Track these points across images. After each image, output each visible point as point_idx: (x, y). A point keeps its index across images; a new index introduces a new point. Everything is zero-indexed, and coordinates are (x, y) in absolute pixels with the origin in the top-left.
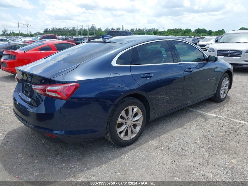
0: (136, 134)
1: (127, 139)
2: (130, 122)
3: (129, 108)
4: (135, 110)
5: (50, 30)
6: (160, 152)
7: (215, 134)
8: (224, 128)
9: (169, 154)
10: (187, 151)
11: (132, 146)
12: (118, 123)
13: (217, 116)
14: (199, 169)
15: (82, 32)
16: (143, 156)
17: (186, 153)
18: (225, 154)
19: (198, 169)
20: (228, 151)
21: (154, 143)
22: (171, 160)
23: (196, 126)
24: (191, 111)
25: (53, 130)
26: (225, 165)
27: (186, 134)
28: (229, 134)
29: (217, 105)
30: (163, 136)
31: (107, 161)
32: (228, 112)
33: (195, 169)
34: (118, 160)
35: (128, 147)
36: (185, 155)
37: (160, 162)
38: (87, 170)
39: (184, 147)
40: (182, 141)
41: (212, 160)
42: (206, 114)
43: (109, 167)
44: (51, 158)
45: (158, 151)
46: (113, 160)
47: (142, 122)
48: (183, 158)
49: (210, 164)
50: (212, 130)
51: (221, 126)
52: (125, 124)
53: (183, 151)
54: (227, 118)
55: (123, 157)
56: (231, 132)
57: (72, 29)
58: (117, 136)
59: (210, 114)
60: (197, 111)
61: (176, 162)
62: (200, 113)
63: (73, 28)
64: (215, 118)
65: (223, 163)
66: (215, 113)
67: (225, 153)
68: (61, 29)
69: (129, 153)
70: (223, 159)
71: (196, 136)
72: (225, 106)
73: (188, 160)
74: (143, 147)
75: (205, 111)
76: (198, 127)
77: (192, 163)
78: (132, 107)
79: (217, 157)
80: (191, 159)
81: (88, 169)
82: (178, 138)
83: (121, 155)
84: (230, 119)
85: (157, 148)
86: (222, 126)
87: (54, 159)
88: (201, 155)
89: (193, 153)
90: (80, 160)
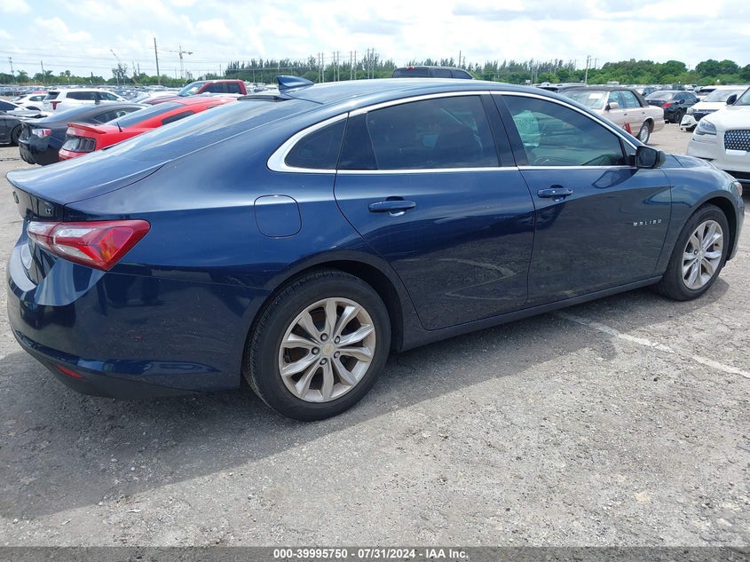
0: (349, 385)
1: (316, 397)
2: (329, 349)
3: (325, 304)
4: (349, 311)
5: (245, 66)
6: (413, 445)
7: (621, 402)
8: (661, 388)
9: (441, 455)
10: (502, 451)
11: (334, 422)
12: (285, 349)
13: (654, 344)
14: (511, 511)
15: (336, 72)
16: (356, 453)
17: (495, 456)
18: (623, 472)
19: (508, 510)
20: (635, 463)
21: (406, 416)
22: (436, 476)
23: (569, 372)
24: (573, 324)
25: (77, 358)
26: (605, 508)
27: (522, 396)
28: (668, 406)
29: (670, 309)
30: (443, 398)
31: (239, 462)
32: (696, 336)
33: (500, 512)
34: (272, 460)
35: (321, 425)
36: (488, 463)
37: (398, 478)
38: (168, 483)
39: (494, 438)
40: (498, 419)
41: (570, 487)
42: (620, 336)
43: (237, 479)
44: (88, 439)
45: (409, 443)
46: (259, 459)
47: (373, 351)
48: (476, 472)
49: (557, 499)
50: (617, 389)
51: (654, 377)
52: (313, 353)
53: (489, 451)
54: (687, 353)
55: (293, 452)
56: (680, 399)
57: (306, 63)
58: (282, 387)
59: (630, 338)
60: (593, 324)
61: (449, 482)
62: (601, 332)
63: (312, 61)
64: (645, 350)
65: (604, 500)
66: (651, 335)
67: (626, 467)
68: (276, 65)
69: (314, 444)
70: (607, 486)
71: (553, 405)
72: (698, 313)
73: (489, 481)
74: (366, 427)
75: (618, 328)
76: (574, 377)
77: (497, 492)
78: (338, 303)
79: (593, 477)
80: (502, 477)
81: (175, 481)
82: (489, 408)
83: (291, 444)
84: (696, 357)
85: (410, 432)
86: (655, 380)
87: (95, 441)
88: (539, 468)
89: (518, 458)
90: (165, 450)
